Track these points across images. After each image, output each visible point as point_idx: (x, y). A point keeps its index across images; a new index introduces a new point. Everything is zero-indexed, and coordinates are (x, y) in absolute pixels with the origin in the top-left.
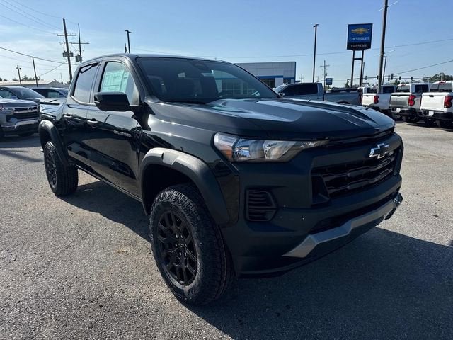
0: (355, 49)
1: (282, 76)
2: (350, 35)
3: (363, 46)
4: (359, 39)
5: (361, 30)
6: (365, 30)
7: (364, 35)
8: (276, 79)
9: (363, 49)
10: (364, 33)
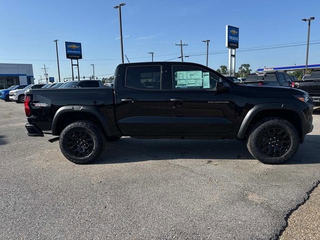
0: (72, 58)
1: (25, 75)
2: (67, 49)
3: (77, 57)
4: (74, 52)
5: (74, 46)
6: (77, 47)
7: (76, 49)
8: (20, 76)
9: (77, 59)
10: (76, 48)
